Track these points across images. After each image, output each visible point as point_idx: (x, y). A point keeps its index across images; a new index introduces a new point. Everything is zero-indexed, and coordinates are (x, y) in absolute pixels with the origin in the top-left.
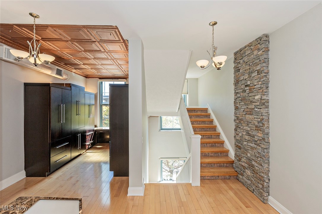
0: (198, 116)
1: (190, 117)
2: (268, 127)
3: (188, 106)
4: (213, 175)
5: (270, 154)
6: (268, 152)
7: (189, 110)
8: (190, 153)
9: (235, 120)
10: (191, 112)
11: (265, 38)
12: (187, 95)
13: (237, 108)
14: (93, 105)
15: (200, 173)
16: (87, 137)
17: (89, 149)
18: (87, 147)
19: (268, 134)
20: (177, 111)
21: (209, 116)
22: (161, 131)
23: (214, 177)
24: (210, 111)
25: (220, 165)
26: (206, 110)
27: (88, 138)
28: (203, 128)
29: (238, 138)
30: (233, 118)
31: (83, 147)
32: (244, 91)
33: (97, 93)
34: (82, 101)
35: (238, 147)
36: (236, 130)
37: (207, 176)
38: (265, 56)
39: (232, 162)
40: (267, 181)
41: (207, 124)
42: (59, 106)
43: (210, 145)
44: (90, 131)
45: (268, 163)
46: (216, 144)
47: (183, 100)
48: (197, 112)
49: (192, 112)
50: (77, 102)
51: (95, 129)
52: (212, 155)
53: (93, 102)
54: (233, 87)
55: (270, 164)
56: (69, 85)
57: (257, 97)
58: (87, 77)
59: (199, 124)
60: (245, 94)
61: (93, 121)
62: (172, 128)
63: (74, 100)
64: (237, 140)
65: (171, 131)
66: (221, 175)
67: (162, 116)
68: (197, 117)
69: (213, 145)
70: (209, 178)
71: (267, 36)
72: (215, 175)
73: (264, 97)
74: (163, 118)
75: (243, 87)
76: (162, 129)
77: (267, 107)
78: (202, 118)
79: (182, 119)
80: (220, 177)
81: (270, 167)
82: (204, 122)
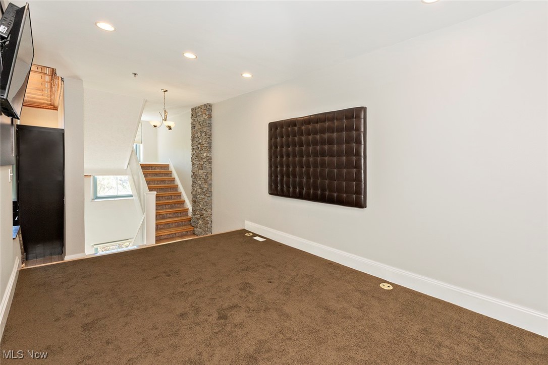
0: (156, 174)
1: (146, 175)
2: (211, 179)
3: (142, 162)
4: (170, 233)
5: (213, 202)
6: (211, 200)
7: (144, 167)
8: (143, 214)
9: (192, 176)
10: (146, 170)
11: (208, 107)
12: (142, 146)
13: (193, 164)
15: (155, 233)
19: (210, 185)
20: (125, 168)
21: (170, 173)
22: (96, 200)
23: (171, 236)
24: (172, 168)
25: (178, 224)
26: (167, 167)
28: (162, 189)
29: (194, 193)
30: (191, 174)
32: (198, 148)
35: (195, 202)
36: (193, 186)
37: (164, 235)
38: (209, 122)
39: (190, 219)
40: (210, 223)
41: (168, 184)
43: (169, 206)
45: (211, 209)
46: (176, 205)
47: (134, 153)
48: (155, 169)
49: (148, 170)
52: (171, 215)
54: (191, 142)
55: (213, 209)
57: (205, 154)
59: (157, 184)
60: (198, 151)
62: (116, 194)
64: (193, 195)
65: (113, 199)
66: (178, 232)
67: (96, 176)
68: (160, 190)
69: (172, 205)
70: (165, 237)
71: (210, 105)
72: (172, 233)
73: (208, 155)
74: (98, 180)
75: (197, 144)
76: (97, 198)
77: (210, 163)
78: (161, 177)
79: (134, 179)
80: (177, 234)
81: (212, 211)
82: (163, 181)
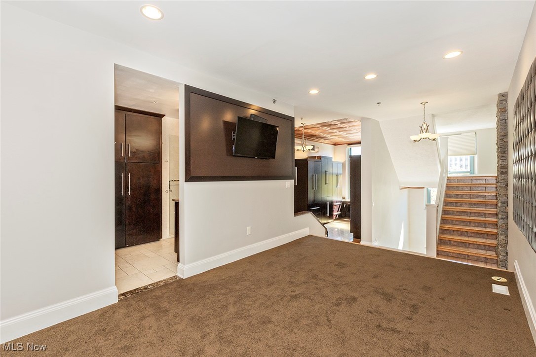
12: (476, 157)
14: (341, 174)
16: (334, 207)
17: (336, 219)
18: (334, 217)
27: (335, 209)
31: (331, 216)
33: (346, 161)
34: (330, 170)
42: (313, 176)
44: (337, 202)
50: (326, 172)
51: (343, 200)
53: (341, 171)
56: (320, 157)
58: (335, 144)
61: (341, 191)
63: (323, 170)
